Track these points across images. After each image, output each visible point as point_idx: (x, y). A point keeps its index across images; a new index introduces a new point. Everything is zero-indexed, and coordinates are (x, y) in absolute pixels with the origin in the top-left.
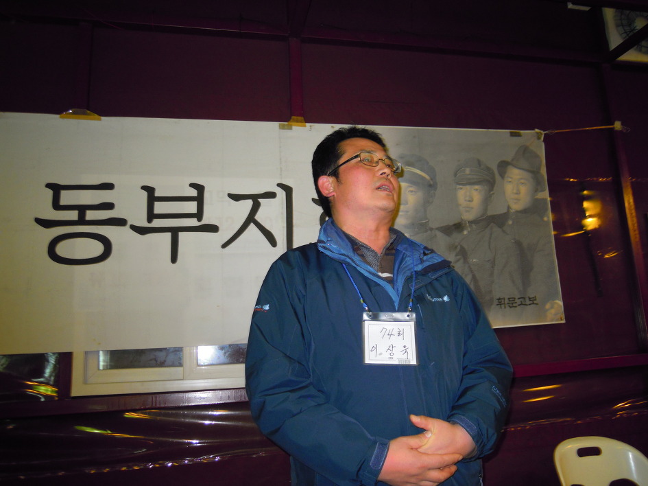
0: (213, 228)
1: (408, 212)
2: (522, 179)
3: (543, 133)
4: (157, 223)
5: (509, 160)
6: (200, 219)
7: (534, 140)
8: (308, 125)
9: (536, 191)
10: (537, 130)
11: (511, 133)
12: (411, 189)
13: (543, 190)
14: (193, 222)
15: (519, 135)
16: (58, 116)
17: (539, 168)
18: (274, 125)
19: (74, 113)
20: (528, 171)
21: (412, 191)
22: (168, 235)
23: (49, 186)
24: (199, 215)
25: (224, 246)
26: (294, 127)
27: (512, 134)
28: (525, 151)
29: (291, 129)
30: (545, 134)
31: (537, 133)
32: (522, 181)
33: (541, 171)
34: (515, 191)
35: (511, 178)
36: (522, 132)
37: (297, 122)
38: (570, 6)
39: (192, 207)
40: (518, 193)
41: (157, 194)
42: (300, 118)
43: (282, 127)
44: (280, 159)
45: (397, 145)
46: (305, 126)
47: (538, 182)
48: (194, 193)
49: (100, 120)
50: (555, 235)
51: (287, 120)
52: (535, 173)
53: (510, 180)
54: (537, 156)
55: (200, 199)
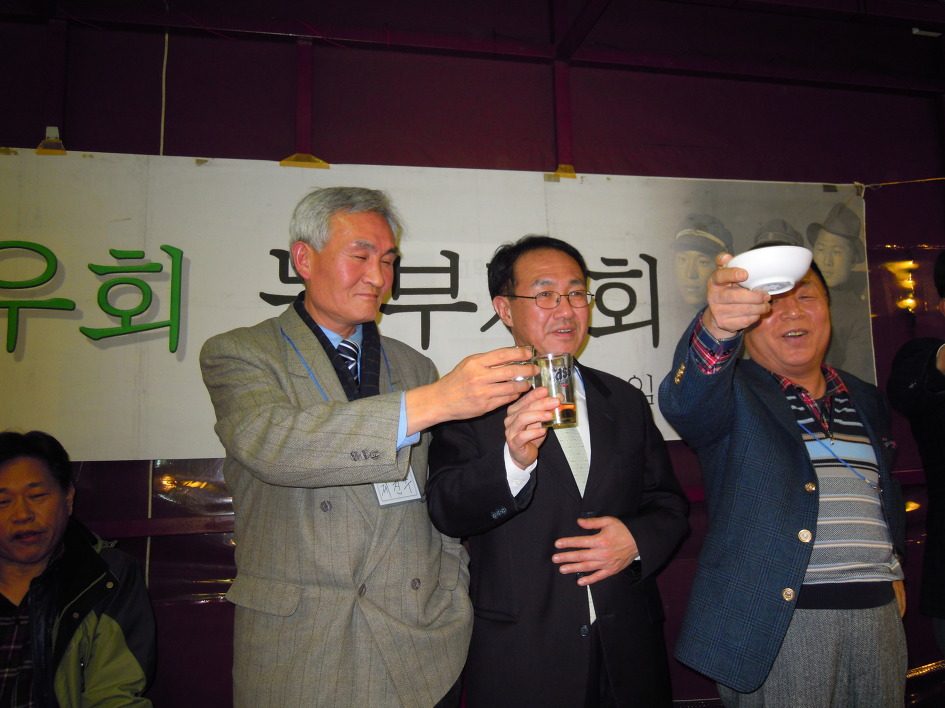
0: (470, 307)
1: (698, 288)
2: (835, 246)
3: (864, 186)
4: (404, 300)
5: (821, 221)
6: (454, 296)
7: (852, 196)
8: (579, 175)
9: (853, 262)
10: (857, 183)
11: (824, 186)
12: (703, 259)
13: (861, 261)
14: (446, 299)
15: (834, 190)
16: (278, 163)
17: (858, 233)
18: (538, 176)
19: (297, 160)
20: (844, 236)
21: (703, 262)
22: (418, 315)
23: (274, 252)
24: (453, 290)
25: (484, 329)
26: (562, 179)
27: (827, 189)
28: (841, 210)
29: (558, 181)
30: (866, 189)
31: (857, 187)
32: (837, 249)
33: (860, 237)
34: (827, 262)
35: (823, 245)
36: (837, 185)
37: (566, 171)
38: (916, 31)
39: (444, 281)
40: (831, 264)
41: (403, 264)
42: (568, 166)
43: (548, 179)
44: (547, 220)
45: (686, 202)
46: (575, 177)
47: (856, 251)
48: (446, 263)
49: (329, 168)
50: (873, 319)
51: (554, 168)
52: (852, 239)
53: (821, 247)
54: (855, 217)
55: (453, 271)
